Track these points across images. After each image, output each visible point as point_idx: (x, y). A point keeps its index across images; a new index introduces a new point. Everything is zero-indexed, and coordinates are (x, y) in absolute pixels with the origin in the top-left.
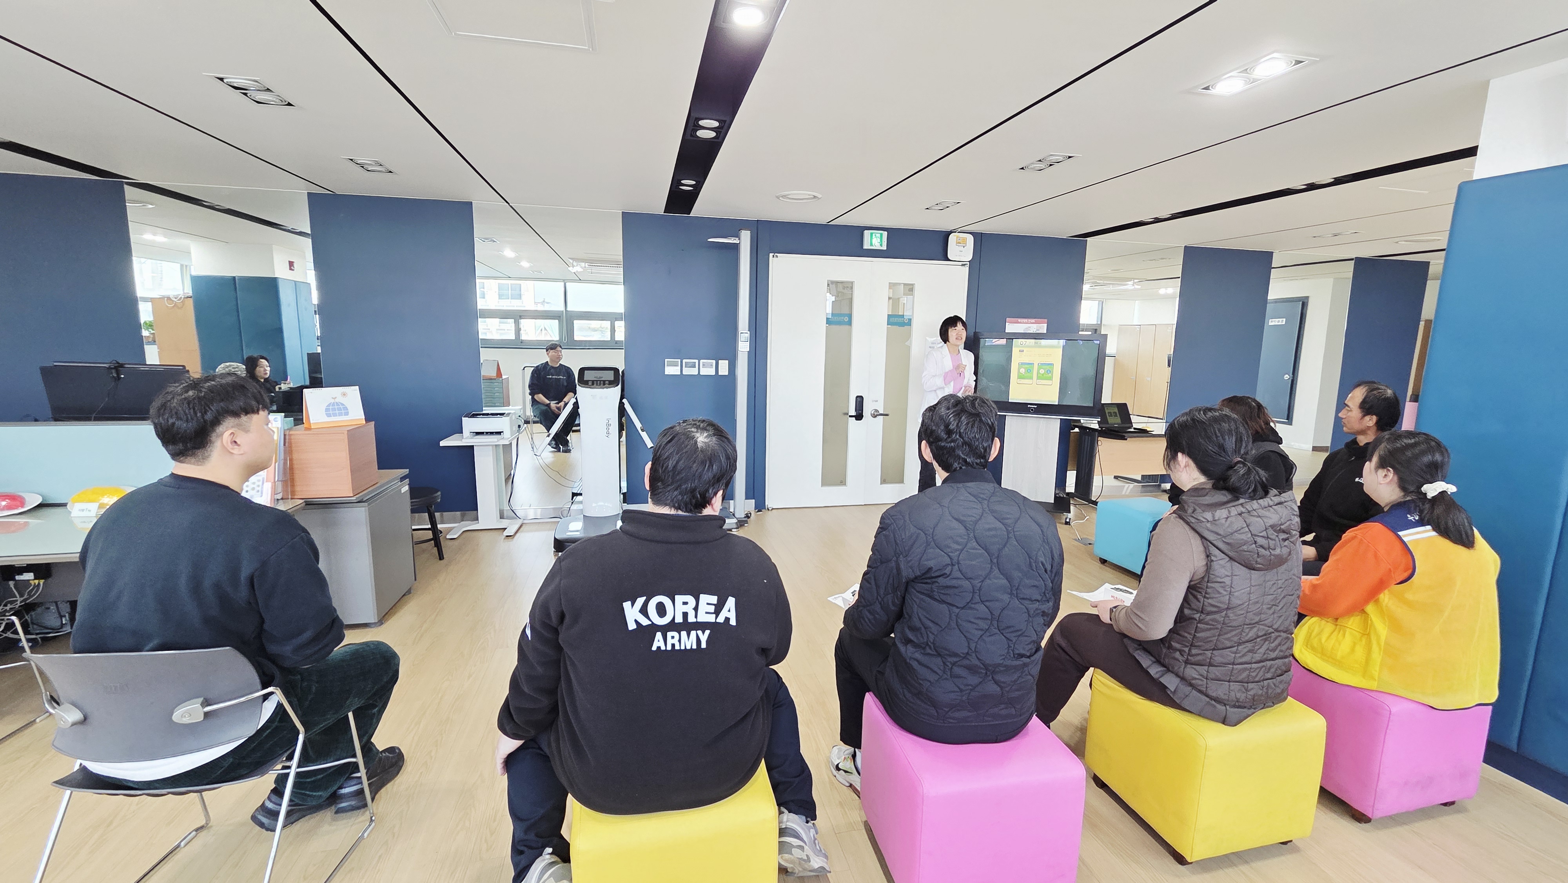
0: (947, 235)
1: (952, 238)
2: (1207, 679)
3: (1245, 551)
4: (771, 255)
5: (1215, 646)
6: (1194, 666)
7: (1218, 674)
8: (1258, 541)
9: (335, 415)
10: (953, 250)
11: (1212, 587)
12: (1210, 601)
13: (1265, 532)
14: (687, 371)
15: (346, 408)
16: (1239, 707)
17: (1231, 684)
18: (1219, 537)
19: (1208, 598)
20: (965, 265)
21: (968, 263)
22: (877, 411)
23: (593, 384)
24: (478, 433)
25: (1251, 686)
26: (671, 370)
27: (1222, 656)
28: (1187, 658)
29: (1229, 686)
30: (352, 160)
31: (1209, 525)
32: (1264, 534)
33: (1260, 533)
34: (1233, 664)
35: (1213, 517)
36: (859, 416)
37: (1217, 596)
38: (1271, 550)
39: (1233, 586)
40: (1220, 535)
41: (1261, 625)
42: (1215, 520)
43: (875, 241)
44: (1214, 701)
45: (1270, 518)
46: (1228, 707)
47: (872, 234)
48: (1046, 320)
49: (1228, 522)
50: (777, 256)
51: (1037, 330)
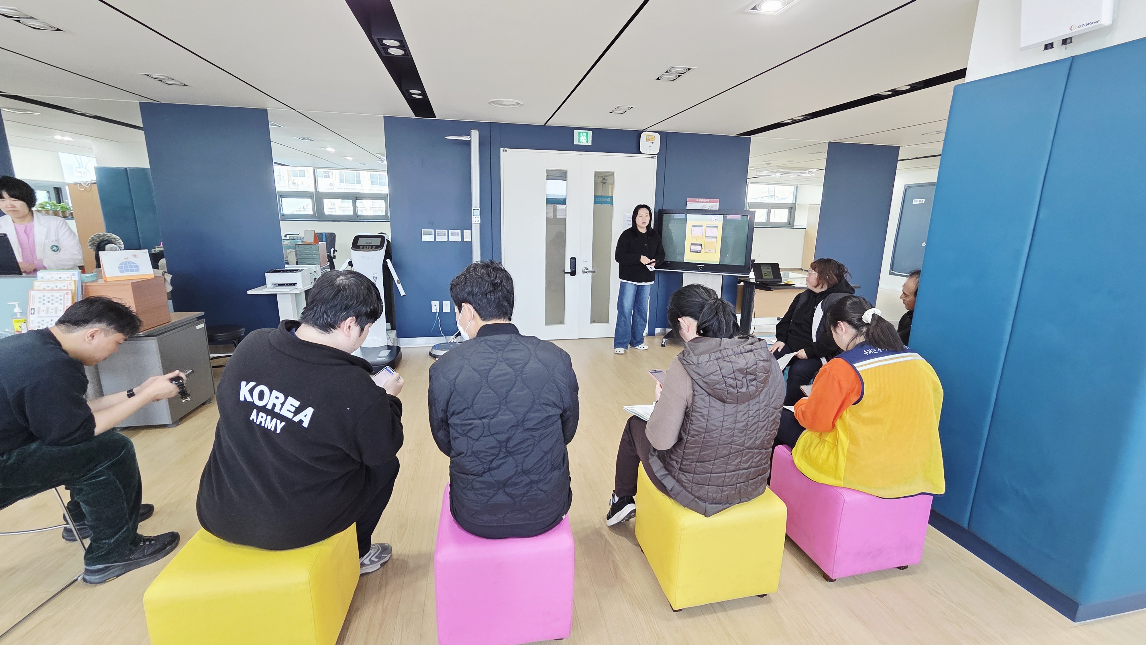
0: (639, 133)
1: (643, 136)
2: (692, 483)
3: (719, 389)
4: (502, 149)
5: (698, 459)
6: (685, 473)
7: (699, 480)
8: (727, 382)
9: (127, 271)
10: (644, 145)
11: (694, 416)
12: (693, 426)
13: (733, 374)
14: (439, 239)
15: (137, 266)
16: (716, 503)
17: (709, 487)
18: (700, 377)
19: (692, 424)
20: (653, 157)
21: (657, 156)
22: (587, 269)
23: (363, 248)
24: (280, 285)
25: (725, 488)
26: (427, 238)
27: (702, 467)
28: (680, 467)
29: (708, 488)
30: (148, 75)
31: (694, 367)
32: (732, 376)
33: (730, 375)
34: (711, 473)
35: (698, 360)
36: (573, 273)
37: (698, 422)
38: (738, 389)
39: (709, 415)
40: (700, 375)
41: (734, 445)
42: (698, 364)
43: (583, 138)
44: (698, 498)
45: (738, 363)
46: (707, 503)
47: (579, 133)
48: (718, 200)
49: (708, 365)
50: (506, 151)
51: (712, 208)
